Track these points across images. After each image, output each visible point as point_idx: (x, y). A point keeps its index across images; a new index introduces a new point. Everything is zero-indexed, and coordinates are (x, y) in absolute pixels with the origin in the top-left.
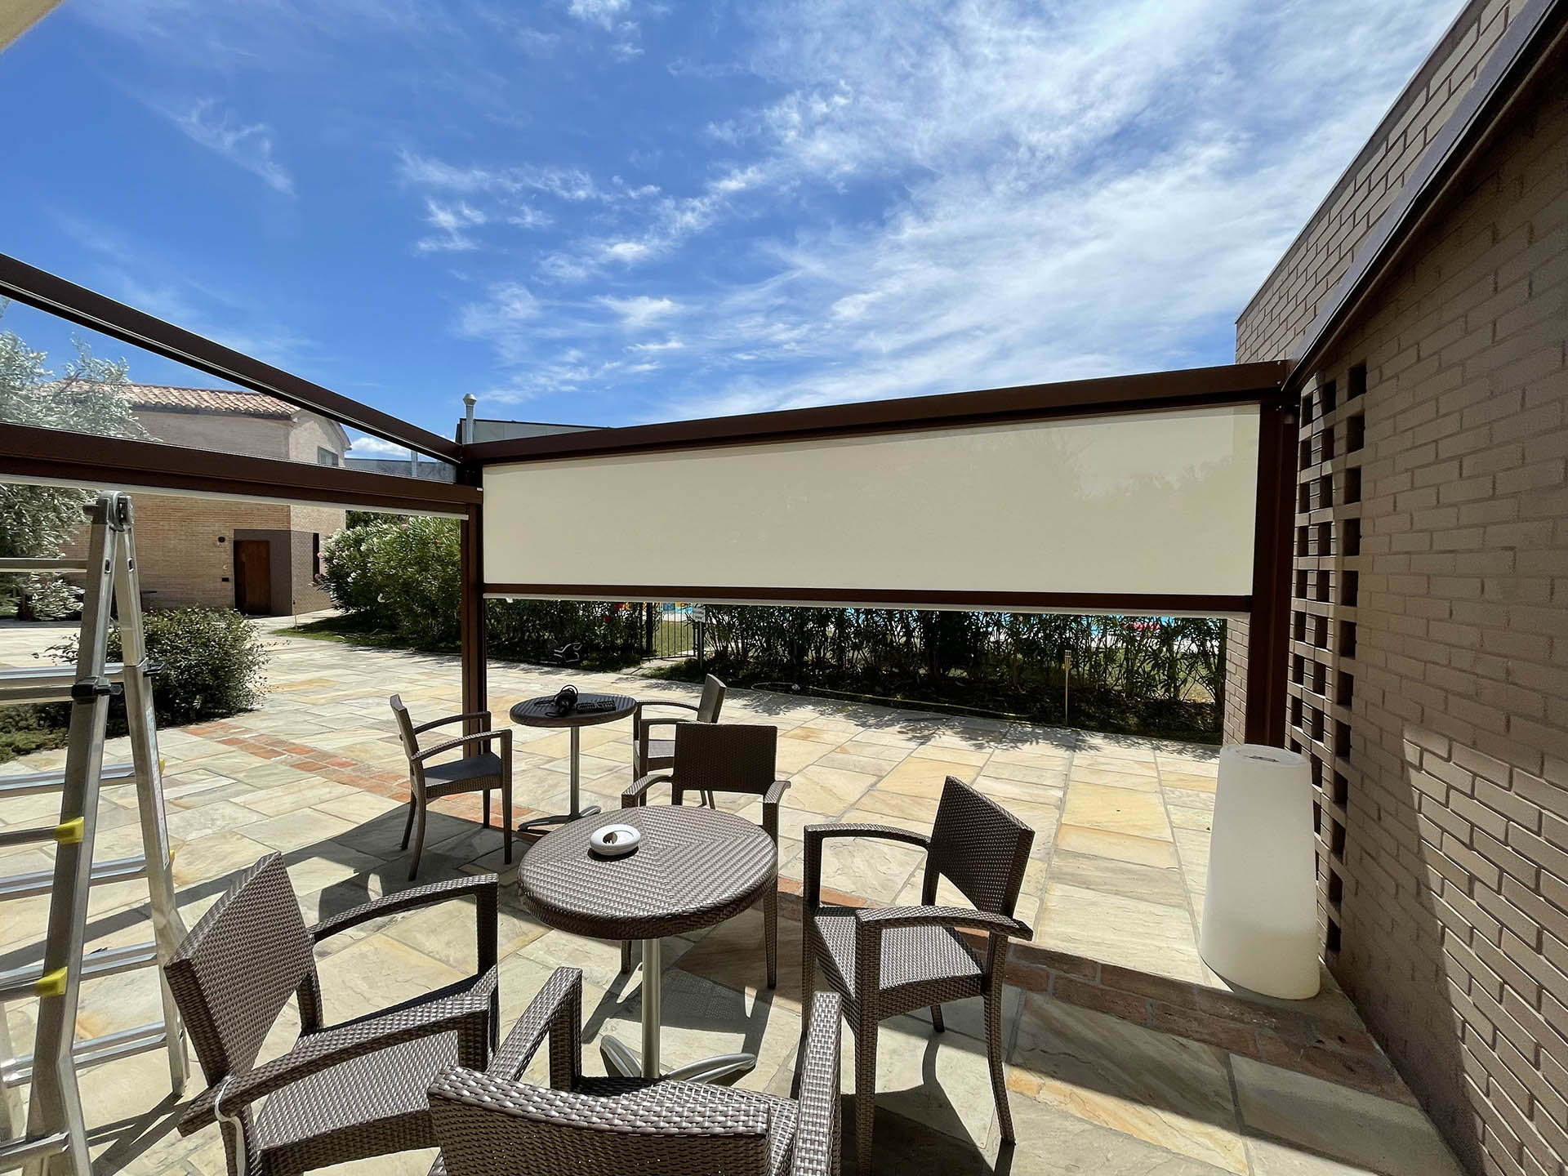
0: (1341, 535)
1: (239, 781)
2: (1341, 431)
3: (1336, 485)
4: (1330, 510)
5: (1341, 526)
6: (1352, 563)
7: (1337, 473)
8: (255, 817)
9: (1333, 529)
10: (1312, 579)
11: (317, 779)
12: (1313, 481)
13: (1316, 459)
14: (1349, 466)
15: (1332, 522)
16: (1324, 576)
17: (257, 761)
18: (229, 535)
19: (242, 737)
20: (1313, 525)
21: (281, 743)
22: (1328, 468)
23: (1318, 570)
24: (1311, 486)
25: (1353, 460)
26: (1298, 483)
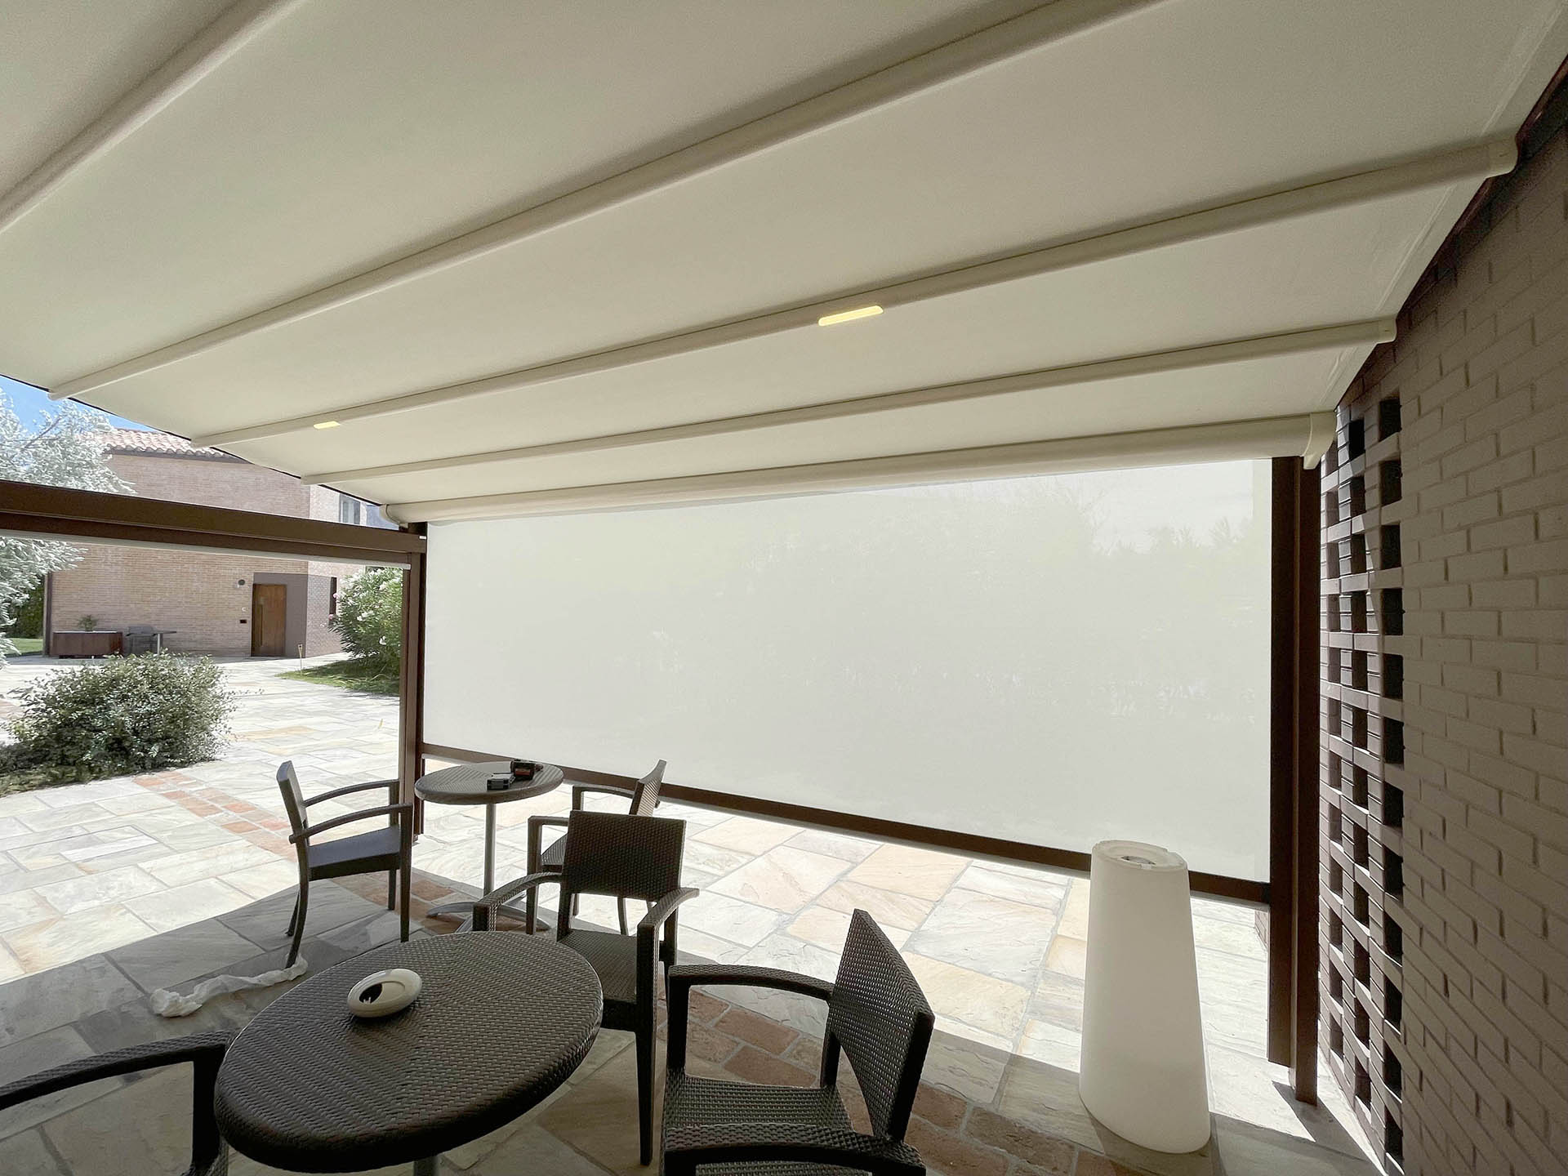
0: (1379, 608)
1: (160, 842)
2: (1373, 480)
3: (1369, 547)
4: (1364, 576)
5: (1378, 595)
6: (1394, 644)
7: (1371, 530)
8: (154, 887)
9: (1368, 599)
10: (1346, 660)
11: (241, 842)
12: (1342, 539)
13: (1344, 512)
14: (1384, 523)
15: (1366, 591)
16: (1360, 658)
17: (190, 818)
18: (250, 579)
19: (187, 790)
20: (1344, 594)
21: (226, 797)
22: (1359, 525)
23: (1353, 650)
24: (1340, 546)
25: (1390, 514)
26: (1323, 541)
